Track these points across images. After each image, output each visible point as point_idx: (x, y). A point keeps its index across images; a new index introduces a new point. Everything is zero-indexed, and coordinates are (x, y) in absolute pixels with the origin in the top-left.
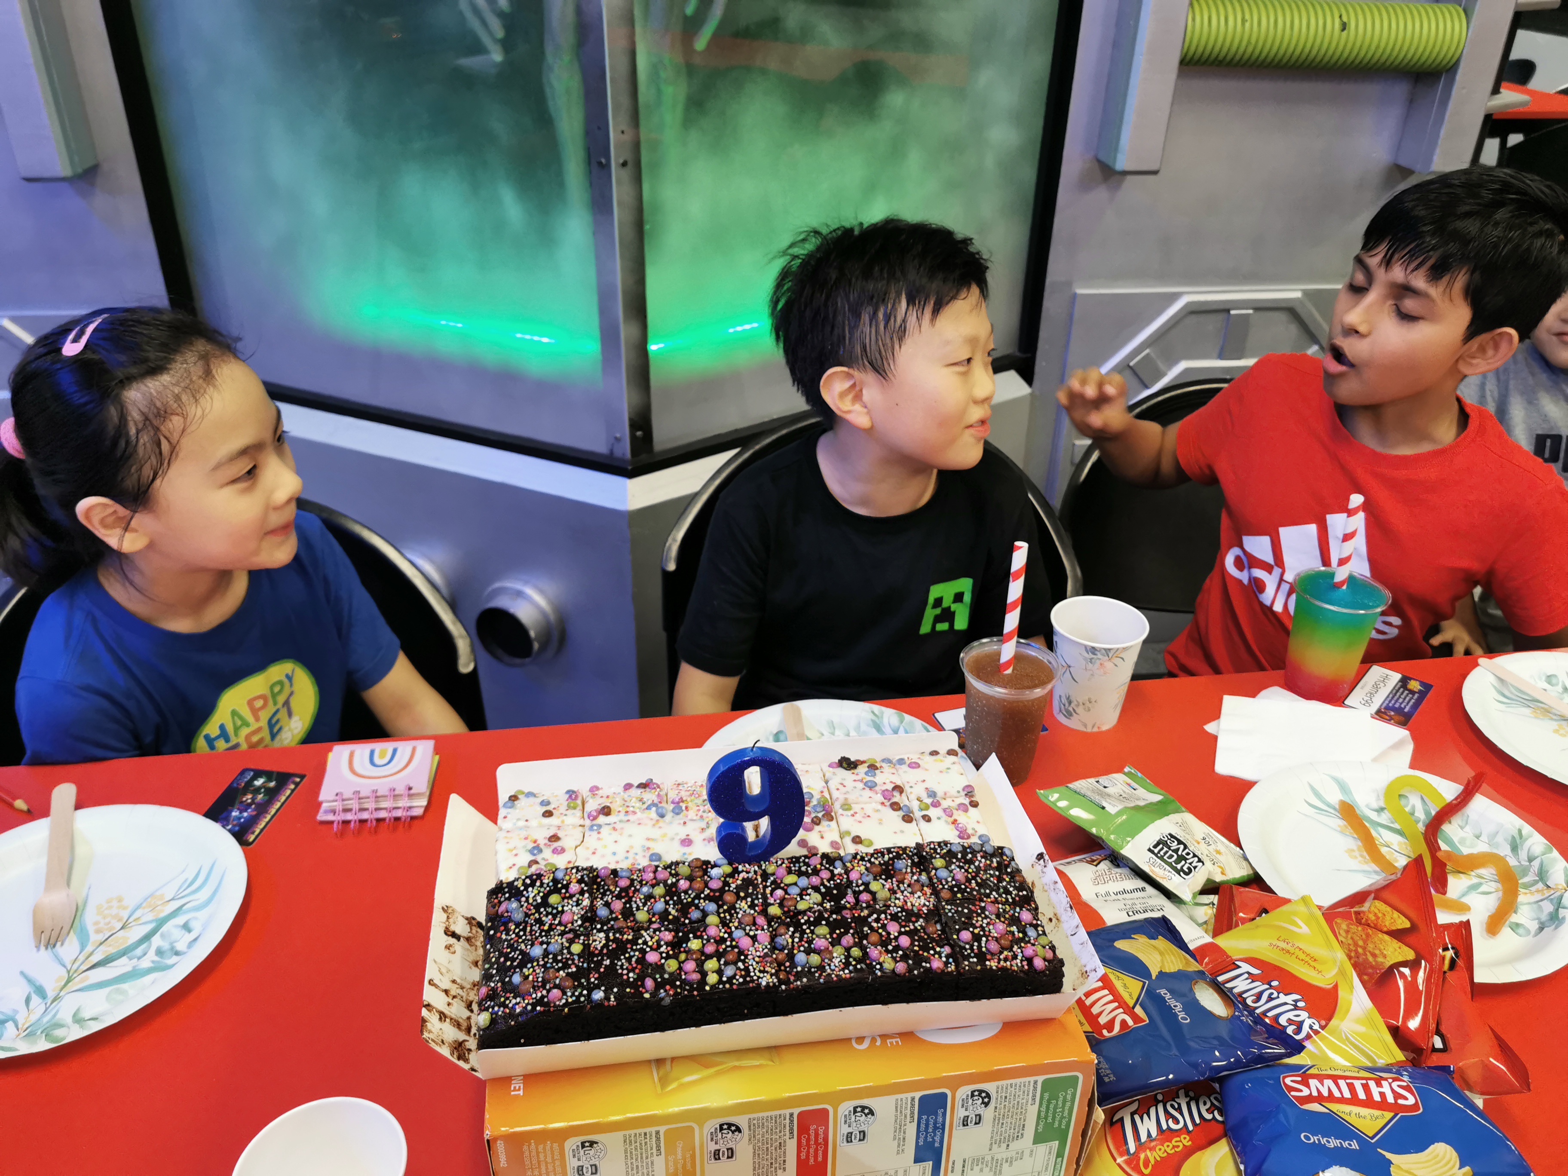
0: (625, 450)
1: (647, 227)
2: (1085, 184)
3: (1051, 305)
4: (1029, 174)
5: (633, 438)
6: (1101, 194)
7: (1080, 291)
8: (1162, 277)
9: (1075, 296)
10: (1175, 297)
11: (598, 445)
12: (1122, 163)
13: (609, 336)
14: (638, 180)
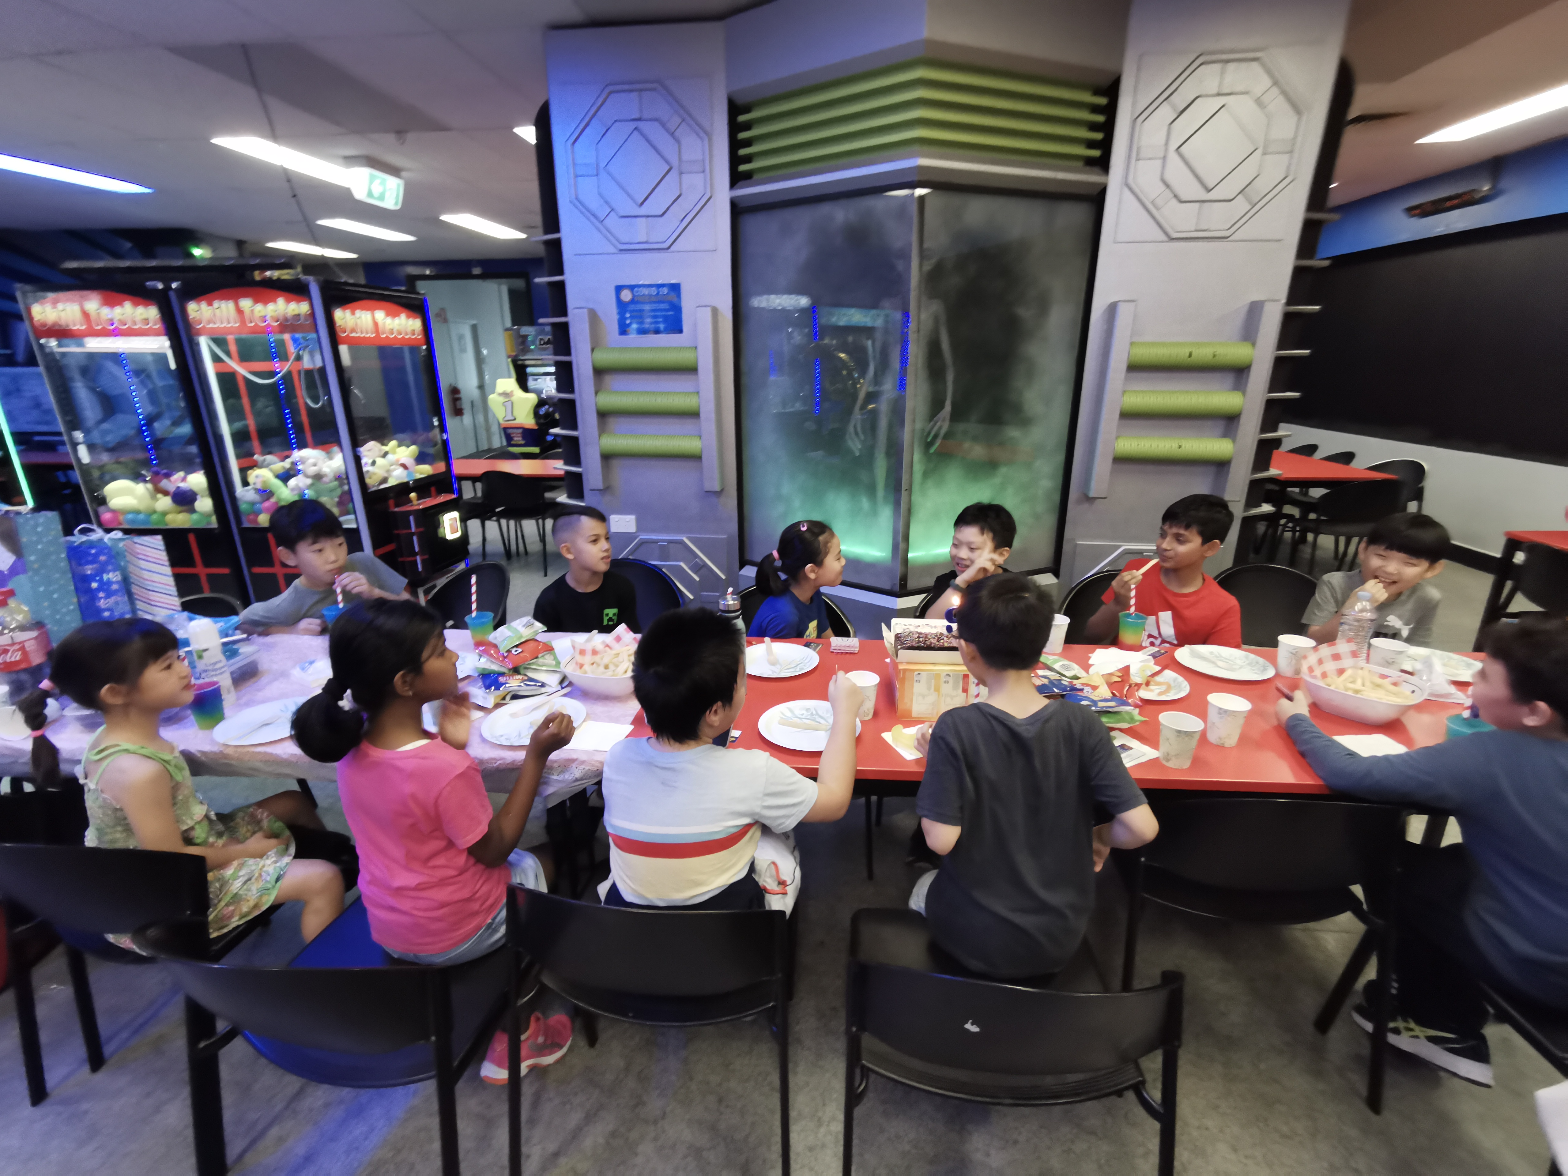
0: (897, 588)
1: (912, 511)
2: (1079, 502)
3: (1066, 547)
4: (1057, 497)
5: (901, 584)
6: (1086, 506)
7: (1078, 543)
8: (1112, 539)
9: (1076, 545)
10: (1120, 546)
11: (887, 586)
12: (1092, 494)
13: (895, 547)
14: (910, 495)
